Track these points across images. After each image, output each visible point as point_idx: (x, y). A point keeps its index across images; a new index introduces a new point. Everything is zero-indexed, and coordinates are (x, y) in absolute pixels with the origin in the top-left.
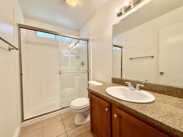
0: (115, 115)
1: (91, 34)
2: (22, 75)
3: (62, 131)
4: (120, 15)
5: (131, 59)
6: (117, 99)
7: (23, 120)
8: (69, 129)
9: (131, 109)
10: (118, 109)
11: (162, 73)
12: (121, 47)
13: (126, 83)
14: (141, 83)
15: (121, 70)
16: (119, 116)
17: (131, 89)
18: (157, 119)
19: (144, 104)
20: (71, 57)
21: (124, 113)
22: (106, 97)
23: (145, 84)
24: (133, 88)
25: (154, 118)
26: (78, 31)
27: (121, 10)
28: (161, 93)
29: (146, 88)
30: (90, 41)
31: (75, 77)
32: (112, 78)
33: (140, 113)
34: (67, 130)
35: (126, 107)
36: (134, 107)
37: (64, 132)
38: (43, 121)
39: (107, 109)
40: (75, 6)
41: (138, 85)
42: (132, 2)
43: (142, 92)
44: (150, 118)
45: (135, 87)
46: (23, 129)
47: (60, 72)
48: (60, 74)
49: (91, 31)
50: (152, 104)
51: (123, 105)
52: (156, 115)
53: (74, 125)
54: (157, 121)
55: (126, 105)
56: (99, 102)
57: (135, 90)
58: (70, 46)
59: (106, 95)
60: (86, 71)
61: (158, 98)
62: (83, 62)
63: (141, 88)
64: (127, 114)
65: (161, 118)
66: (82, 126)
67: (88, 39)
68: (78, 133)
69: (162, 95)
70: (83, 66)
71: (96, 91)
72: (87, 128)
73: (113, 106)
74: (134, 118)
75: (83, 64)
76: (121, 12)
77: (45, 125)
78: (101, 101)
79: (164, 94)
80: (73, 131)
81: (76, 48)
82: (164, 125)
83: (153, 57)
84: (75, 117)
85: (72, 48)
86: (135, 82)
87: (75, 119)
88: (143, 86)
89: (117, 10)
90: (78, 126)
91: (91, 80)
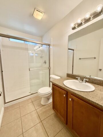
0: (70, 99)
1: (52, 40)
2: (2, 71)
3: (33, 109)
4: (74, 28)
5: (80, 59)
6: (71, 89)
7: (5, 103)
8: (38, 108)
9: (80, 96)
10: (72, 95)
11: (100, 70)
12: (73, 50)
13: (77, 77)
14: (86, 78)
15: (73, 66)
16: (73, 100)
17: (80, 82)
18: (95, 102)
19: (88, 93)
20: (36, 56)
21: (76, 98)
22: (64, 88)
23: (89, 79)
24: (81, 81)
25: (94, 101)
26: (42, 37)
27: (75, 25)
28: (99, 85)
29: (90, 81)
30: (51, 46)
31: (40, 72)
32: (67, 74)
33: (85, 98)
34: (36, 108)
35: (77, 94)
36: (82, 95)
37: (35, 109)
38: (19, 103)
39: (64, 95)
40: (40, 19)
41: (85, 79)
42: (83, 20)
43: (87, 84)
44: (91, 101)
45: (82, 81)
46: (6, 109)
47: (29, 69)
48: (29, 70)
49: (52, 38)
50: (93, 92)
51: (75, 93)
52: (95, 99)
53: (41, 105)
54: (95, 103)
55: (77, 93)
56: (59, 90)
57: (82, 82)
58: (35, 48)
59: (64, 86)
60: (48, 68)
61: (97, 88)
62: (45, 61)
63: (86, 81)
64: (78, 98)
65: (97, 101)
66: (46, 106)
67: (49, 44)
68: (44, 110)
69: (99, 86)
70: (45, 64)
71: (57, 83)
72: (50, 107)
73: (68, 93)
74: (82, 101)
75: (45, 62)
76: (75, 27)
77: (21, 106)
78: (61, 90)
79: (100, 85)
80: (41, 109)
81: (39, 50)
82: (99, 105)
83: (95, 58)
84: (41, 100)
85: (36, 49)
86: (83, 77)
87: (41, 101)
88: (88, 80)
89: (72, 25)
90: (43, 105)
91: (51, 75)
